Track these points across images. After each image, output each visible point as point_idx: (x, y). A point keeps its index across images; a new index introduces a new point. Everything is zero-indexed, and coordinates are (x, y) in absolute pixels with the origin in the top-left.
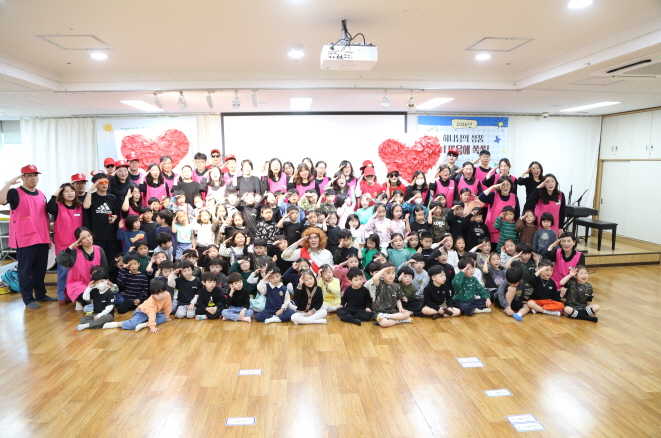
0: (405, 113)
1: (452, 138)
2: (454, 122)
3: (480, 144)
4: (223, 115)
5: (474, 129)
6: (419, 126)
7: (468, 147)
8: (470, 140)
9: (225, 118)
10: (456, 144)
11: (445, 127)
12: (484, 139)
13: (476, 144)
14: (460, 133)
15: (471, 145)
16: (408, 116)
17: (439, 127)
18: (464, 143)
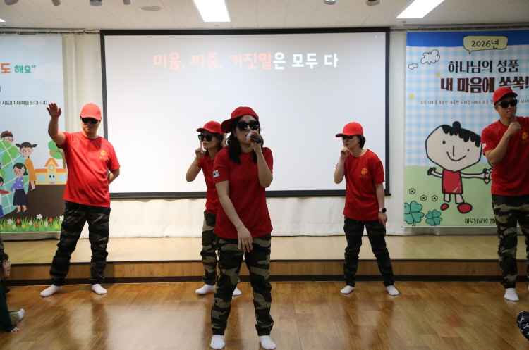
0: (386, 30)
1: (464, 67)
2: (468, 40)
3: (512, 75)
4: (104, 33)
5: (503, 51)
6: (408, 47)
7: (492, 80)
8: (495, 67)
9: (107, 38)
10: (469, 76)
11: (451, 49)
12: (522, 66)
13: (506, 75)
14: (477, 58)
15: (497, 76)
16: (392, 34)
17: (441, 49)
18: (485, 75)
